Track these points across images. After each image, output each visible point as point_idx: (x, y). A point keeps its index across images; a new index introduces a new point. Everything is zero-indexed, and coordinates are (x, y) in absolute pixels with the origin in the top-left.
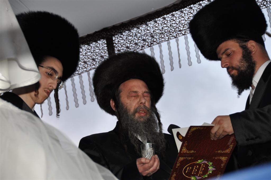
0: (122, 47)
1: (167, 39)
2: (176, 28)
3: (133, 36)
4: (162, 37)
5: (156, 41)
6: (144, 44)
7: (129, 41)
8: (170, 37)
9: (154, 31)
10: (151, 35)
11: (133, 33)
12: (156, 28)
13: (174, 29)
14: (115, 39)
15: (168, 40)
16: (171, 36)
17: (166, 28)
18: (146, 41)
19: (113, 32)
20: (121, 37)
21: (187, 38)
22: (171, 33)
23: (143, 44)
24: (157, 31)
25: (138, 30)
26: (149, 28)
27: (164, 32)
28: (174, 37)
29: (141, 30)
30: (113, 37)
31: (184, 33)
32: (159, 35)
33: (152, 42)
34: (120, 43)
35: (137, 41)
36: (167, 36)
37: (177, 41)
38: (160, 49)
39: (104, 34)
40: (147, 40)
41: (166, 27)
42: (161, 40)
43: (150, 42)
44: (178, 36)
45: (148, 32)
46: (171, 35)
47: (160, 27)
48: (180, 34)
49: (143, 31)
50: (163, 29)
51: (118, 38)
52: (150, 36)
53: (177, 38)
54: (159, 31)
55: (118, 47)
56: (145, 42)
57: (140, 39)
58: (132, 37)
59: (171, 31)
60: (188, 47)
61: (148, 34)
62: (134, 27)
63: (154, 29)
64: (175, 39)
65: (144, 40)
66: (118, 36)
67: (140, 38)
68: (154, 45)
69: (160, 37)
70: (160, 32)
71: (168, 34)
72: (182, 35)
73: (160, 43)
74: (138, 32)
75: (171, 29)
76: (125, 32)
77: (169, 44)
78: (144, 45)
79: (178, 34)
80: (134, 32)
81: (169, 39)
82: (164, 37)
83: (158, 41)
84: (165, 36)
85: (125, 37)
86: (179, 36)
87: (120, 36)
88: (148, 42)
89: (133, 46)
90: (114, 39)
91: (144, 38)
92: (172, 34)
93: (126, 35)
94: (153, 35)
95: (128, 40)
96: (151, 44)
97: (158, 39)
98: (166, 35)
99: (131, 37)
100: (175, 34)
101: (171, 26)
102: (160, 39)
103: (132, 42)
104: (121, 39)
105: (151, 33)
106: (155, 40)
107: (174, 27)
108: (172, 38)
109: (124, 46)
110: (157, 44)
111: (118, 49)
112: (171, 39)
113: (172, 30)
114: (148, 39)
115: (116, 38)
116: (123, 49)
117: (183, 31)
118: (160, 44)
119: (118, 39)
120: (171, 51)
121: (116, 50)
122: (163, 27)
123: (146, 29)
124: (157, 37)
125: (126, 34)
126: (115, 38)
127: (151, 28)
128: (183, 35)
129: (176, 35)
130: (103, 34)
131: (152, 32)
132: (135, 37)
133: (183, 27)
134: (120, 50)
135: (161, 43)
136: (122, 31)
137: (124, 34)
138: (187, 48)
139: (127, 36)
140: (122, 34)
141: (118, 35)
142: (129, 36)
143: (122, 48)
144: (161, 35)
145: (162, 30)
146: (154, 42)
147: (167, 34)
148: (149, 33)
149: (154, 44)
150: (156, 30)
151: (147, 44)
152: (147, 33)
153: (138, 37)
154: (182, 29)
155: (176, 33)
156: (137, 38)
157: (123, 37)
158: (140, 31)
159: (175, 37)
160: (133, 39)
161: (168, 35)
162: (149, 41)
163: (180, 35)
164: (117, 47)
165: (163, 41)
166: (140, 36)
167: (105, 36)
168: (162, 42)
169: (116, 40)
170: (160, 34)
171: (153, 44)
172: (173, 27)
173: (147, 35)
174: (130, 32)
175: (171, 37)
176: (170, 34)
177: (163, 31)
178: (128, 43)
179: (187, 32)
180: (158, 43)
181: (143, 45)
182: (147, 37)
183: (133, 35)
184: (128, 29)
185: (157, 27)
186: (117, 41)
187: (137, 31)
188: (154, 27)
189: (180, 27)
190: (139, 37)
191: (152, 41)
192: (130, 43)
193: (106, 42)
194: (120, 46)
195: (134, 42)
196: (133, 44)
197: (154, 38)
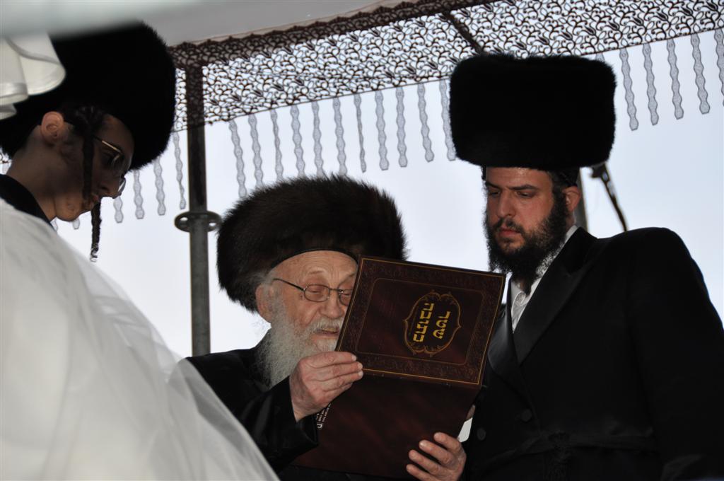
0: (222, 94)
1: (334, 94)
2: (358, 70)
3: (254, 73)
4: (321, 87)
5: (308, 95)
6: (278, 95)
7: (241, 84)
8: (340, 91)
9: (304, 69)
10: (297, 78)
11: (253, 65)
12: (311, 63)
13: (352, 72)
14: (209, 74)
15: (336, 97)
16: (344, 87)
17: (333, 66)
18: (283, 90)
19: (205, 55)
20: (224, 71)
21: (382, 100)
22: (345, 81)
23: (274, 97)
24: (312, 70)
25: (267, 59)
26: (292, 60)
27: (329, 76)
28: (352, 91)
29: (274, 62)
30: (204, 67)
31: (375, 87)
32: (315, 80)
33: (297, 95)
34: (219, 86)
35: (260, 87)
36: (335, 87)
37: (358, 103)
38: (315, 115)
39: (184, 57)
40: (286, 89)
41: (335, 63)
42: (318, 94)
43: (293, 94)
44: (360, 91)
45: (290, 68)
46: (344, 85)
47: (320, 61)
48: (367, 86)
49: (278, 64)
50: (327, 68)
51: (215, 72)
52: (293, 80)
53: (357, 96)
54: (317, 69)
55: (213, 94)
56: (280, 92)
57: (268, 84)
58: (252, 74)
59: (344, 75)
60: (381, 122)
61: (289, 73)
62: (258, 51)
63: (305, 64)
64: (352, 97)
65: (278, 87)
66: (217, 67)
67: (270, 81)
68: (300, 103)
69: (318, 87)
70: (320, 74)
71: (338, 82)
72: (370, 89)
73: (317, 101)
74: (267, 65)
75: (345, 71)
76: (234, 59)
77: (337, 106)
78: (276, 97)
79: (362, 86)
80: (256, 63)
81: (339, 95)
82: (328, 89)
83: (312, 95)
84: (331, 85)
85: (234, 72)
86: (364, 92)
87: (221, 66)
88: (287, 94)
89: (251, 98)
90: (205, 72)
91: (280, 82)
92: (348, 84)
93: (237, 68)
94: (303, 78)
95: (240, 80)
96: (295, 99)
97: (312, 90)
98: (334, 83)
99: (249, 75)
100: (353, 86)
101: (348, 64)
102: (316, 91)
103: (249, 87)
104: (223, 74)
105: (298, 73)
106: (305, 91)
107: (354, 66)
108: (345, 93)
109: (228, 92)
110: (307, 100)
111: (212, 98)
112: (343, 95)
113: (349, 74)
114: (288, 85)
115: (212, 72)
116: (225, 101)
117: (374, 81)
118: (315, 103)
119: (216, 75)
120: (341, 127)
121: (209, 100)
122: (328, 64)
123: (285, 61)
124: (311, 85)
125: (236, 65)
126: (209, 69)
127: (300, 60)
128: (373, 90)
129: (357, 88)
130: (180, 55)
131: (300, 71)
132: (257, 75)
133: (375, 71)
134: (218, 101)
135: (319, 100)
136: (227, 56)
137: (231, 63)
138: (379, 125)
139: (238, 70)
140: (227, 65)
141: (218, 65)
142: (243, 70)
143: (223, 97)
144: (321, 81)
145: (325, 70)
146: (302, 95)
147: (336, 81)
148: (292, 71)
149: (302, 101)
150: (309, 66)
151: (284, 96)
152: (288, 70)
153: (265, 77)
154: (371, 74)
155: (358, 84)
156: (262, 78)
157: (228, 71)
158: (271, 64)
159: (354, 93)
160: (253, 80)
161: (338, 84)
162: (290, 91)
163: (365, 89)
164: (210, 93)
165: (323, 97)
166: (270, 77)
167: (184, 61)
168: (322, 99)
169: (211, 76)
170: (319, 78)
171: (299, 100)
172: (350, 66)
173: (287, 76)
174: (246, 63)
175: (343, 90)
176: (342, 82)
177: (326, 72)
178: (239, 89)
179: (383, 85)
180: (311, 101)
181: (275, 99)
182: (287, 81)
183: (252, 69)
184: (243, 53)
185: (312, 60)
186: (214, 78)
187: (265, 62)
188: (306, 59)
189: (366, 70)
190: (268, 78)
191: (297, 92)
192: (244, 90)
193: (184, 77)
194: (220, 92)
195: (253, 86)
196: (252, 91)
197: (303, 85)
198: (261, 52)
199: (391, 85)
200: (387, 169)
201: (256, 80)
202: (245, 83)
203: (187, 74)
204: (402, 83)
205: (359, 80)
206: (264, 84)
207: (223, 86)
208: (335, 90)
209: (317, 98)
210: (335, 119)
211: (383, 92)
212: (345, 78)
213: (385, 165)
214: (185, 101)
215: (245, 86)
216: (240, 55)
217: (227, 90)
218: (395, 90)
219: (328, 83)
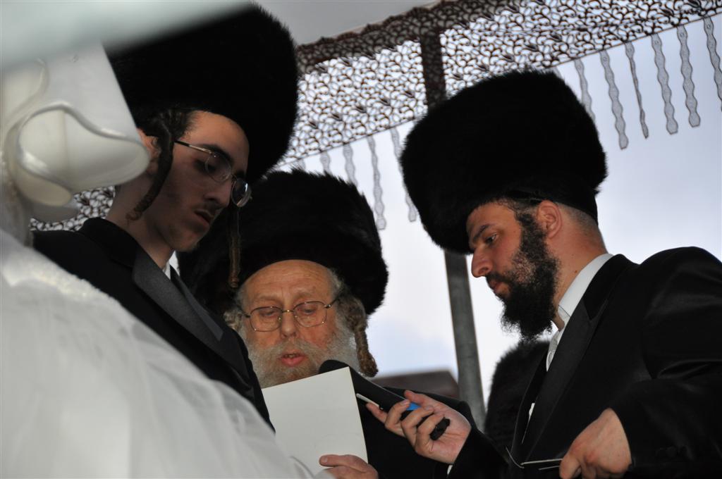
0: (467, 65)
1: (599, 47)
2: (628, 12)
3: (500, 34)
4: (584, 40)
5: (568, 52)
6: (532, 58)
7: (487, 50)
8: (608, 41)
9: (561, 21)
10: (553, 34)
11: (499, 24)
12: (569, 12)
13: (620, 16)
14: (447, 43)
15: (603, 49)
16: (611, 37)
17: (596, 12)
18: (538, 51)
19: (440, 19)
20: (464, 37)
21: (661, 45)
22: (612, 29)
23: (528, 60)
24: (571, 20)
25: (515, 15)
26: (546, 12)
27: (593, 24)
28: (622, 39)
29: (524, 16)
30: (442, 35)
31: (649, 30)
32: (575, 32)
33: (555, 54)
34: (461, 56)
35: (510, 51)
36: (600, 37)
37: (630, 54)
38: (580, 76)
39: (415, 26)
40: (541, 48)
41: (597, 8)
42: (581, 49)
43: (550, 54)
44: (631, 38)
45: (543, 21)
46: (611, 33)
47: (580, 8)
48: (639, 31)
49: (528, 19)
50: (589, 15)
51: (454, 40)
52: (549, 36)
53: (628, 45)
54: (577, 19)
55: (455, 67)
56: (534, 54)
57: (519, 45)
58: (498, 36)
59: (611, 20)
60: (663, 74)
61: (543, 28)
63: (562, 14)
64: (623, 48)
65: (532, 48)
66: (456, 33)
67: (520, 42)
68: (560, 63)
69: (579, 41)
70: (580, 23)
71: (604, 31)
72: (644, 34)
73: (579, 58)
74: (515, 22)
75: (612, 16)
76: (475, 21)
77: (605, 61)
78: (530, 60)
79: (633, 31)
80: (502, 21)
81: (607, 46)
82: (592, 41)
83: (573, 51)
84: (595, 36)
85: (477, 37)
86: (637, 39)
87: (460, 31)
88: (543, 54)
89: (500, 66)
90: (443, 41)
91: (533, 41)
92: (615, 33)
93: (480, 31)
94: (560, 32)
95: (485, 46)
96: (553, 59)
97: (573, 46)
98: (598, 33)
99: (494, 38)
100: (622, 33)
101: (614, 6)
102: (578, 46)
103: (497, 52)
104: (464, 41)
105: (553, 26)
106: (564, 48)
107: (622, 8)
108: (613, 43)
109: (473, 62)
110: (568, 59)
111: (454, 72)
112: (611, 46)
113: (616, 19)
114: (543, 43)
115: (450, 40)
116: (470, 74)
117: (648, 23)
118: (577, 61)
119: (456, 43)
120: (615, 86)
121: (451, 75)
122: (590, 10)
123: (536, 14)
124: (570, 40)
125: (478, 27)
126: (447, 37)
127: (554, 10)
128: (647, 34)
129: (628, 35)
130: (412, 24)
131: (556, 23)
132: (505, 36)
133: (649, 10)
134: (463, 75)
135: (582, 57)
136: (466, 17)
137: (472, 25)
138: (661, 79)
139: (481, 34)
140: (467, 28)
141: (456, 30)
142: (488, 33)
143: (467, 70)
144: (582, 33)
145: (586, 18)
146: (562, 52)
147: (601, 30)
148: (546, 25)
149: (562, 60)
150: (567, 16)
151: (540, 58)
152: (541, 25)
153: (514, 38)
154: (644, 15)
155: (628, 30)
156: (511, 40)
157: (469, 36)
158: (520, 20)
159: (624, 42)
160: (500, 43)
161: (603, 34)
162: (547, 50)
163: (638, 35)
164: (452, 66)
165: (587, 52)
166: (520, 36)
167: (417, 31)
168: (586, 55)
169: (450, 45)
170: (580, 30)
171: (558, 60)
172: (617, 9)
173: (541, 32)
174: (490, 22)
175: (610, 40)
176: (609, 31)
177: (588, 20)
178: (485, 56)
179: (659, 27)
180: (573, 59)
181: (529, 63)
182: (541, 40)
183: (498, 30)
184: (485, 11)
185: (570, 8)
186: (454, 47)
187: (513, 19)
188: (562, 8)
189: (638, 11)
190: (518, 39)
191: (555, 51)
192: (491, 56)
193: (419, 50)
194: (463, 63)
195: (501, 51)
196: (501, 57)
197: (561, 41)
198: (507, 7)
199: (670, 26)
200: (676, 132)
201: (504, 43)
202: (491, 48)
203: (423, 46)
204: (683, 21)
205: (629, 25)
206: (514, 46)
207: (465, 55)
208: (601, 41)
209: (581, 55)
210: (606, 78)
211: (661, 35)
212: (612, 25)
213: (672, 128)
214: (423, 80)
215: (491, 52)
216: (481, 14)
217: (471, 59)
218: (675, 30)
219: (591, 34)
